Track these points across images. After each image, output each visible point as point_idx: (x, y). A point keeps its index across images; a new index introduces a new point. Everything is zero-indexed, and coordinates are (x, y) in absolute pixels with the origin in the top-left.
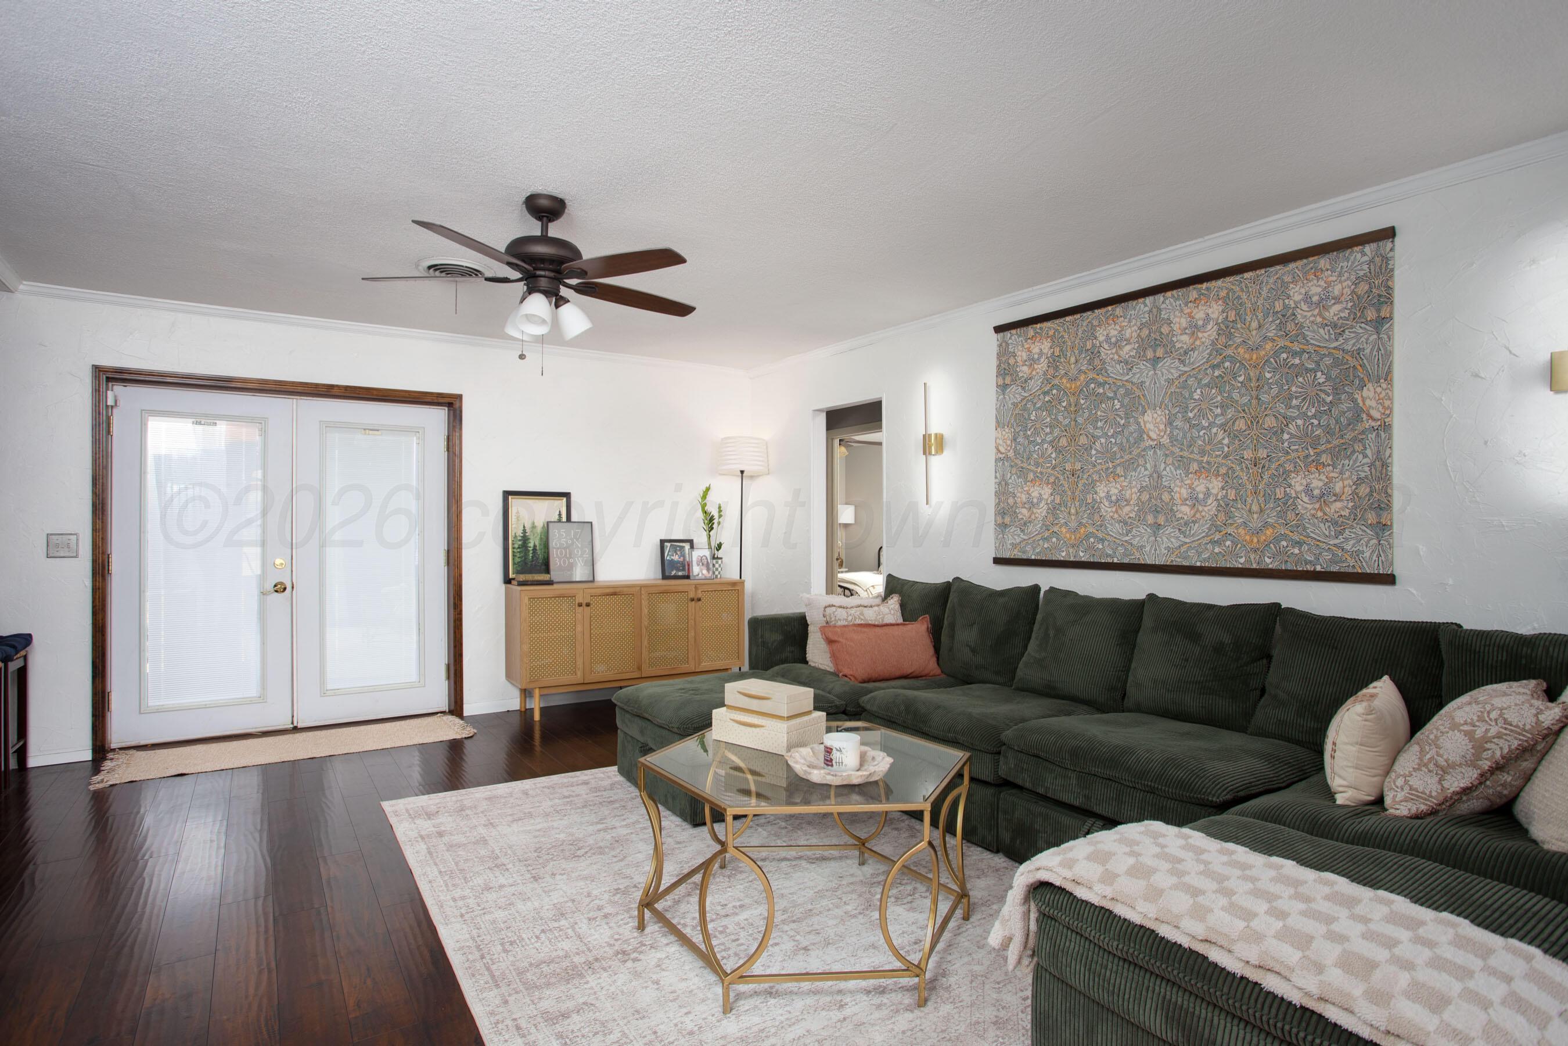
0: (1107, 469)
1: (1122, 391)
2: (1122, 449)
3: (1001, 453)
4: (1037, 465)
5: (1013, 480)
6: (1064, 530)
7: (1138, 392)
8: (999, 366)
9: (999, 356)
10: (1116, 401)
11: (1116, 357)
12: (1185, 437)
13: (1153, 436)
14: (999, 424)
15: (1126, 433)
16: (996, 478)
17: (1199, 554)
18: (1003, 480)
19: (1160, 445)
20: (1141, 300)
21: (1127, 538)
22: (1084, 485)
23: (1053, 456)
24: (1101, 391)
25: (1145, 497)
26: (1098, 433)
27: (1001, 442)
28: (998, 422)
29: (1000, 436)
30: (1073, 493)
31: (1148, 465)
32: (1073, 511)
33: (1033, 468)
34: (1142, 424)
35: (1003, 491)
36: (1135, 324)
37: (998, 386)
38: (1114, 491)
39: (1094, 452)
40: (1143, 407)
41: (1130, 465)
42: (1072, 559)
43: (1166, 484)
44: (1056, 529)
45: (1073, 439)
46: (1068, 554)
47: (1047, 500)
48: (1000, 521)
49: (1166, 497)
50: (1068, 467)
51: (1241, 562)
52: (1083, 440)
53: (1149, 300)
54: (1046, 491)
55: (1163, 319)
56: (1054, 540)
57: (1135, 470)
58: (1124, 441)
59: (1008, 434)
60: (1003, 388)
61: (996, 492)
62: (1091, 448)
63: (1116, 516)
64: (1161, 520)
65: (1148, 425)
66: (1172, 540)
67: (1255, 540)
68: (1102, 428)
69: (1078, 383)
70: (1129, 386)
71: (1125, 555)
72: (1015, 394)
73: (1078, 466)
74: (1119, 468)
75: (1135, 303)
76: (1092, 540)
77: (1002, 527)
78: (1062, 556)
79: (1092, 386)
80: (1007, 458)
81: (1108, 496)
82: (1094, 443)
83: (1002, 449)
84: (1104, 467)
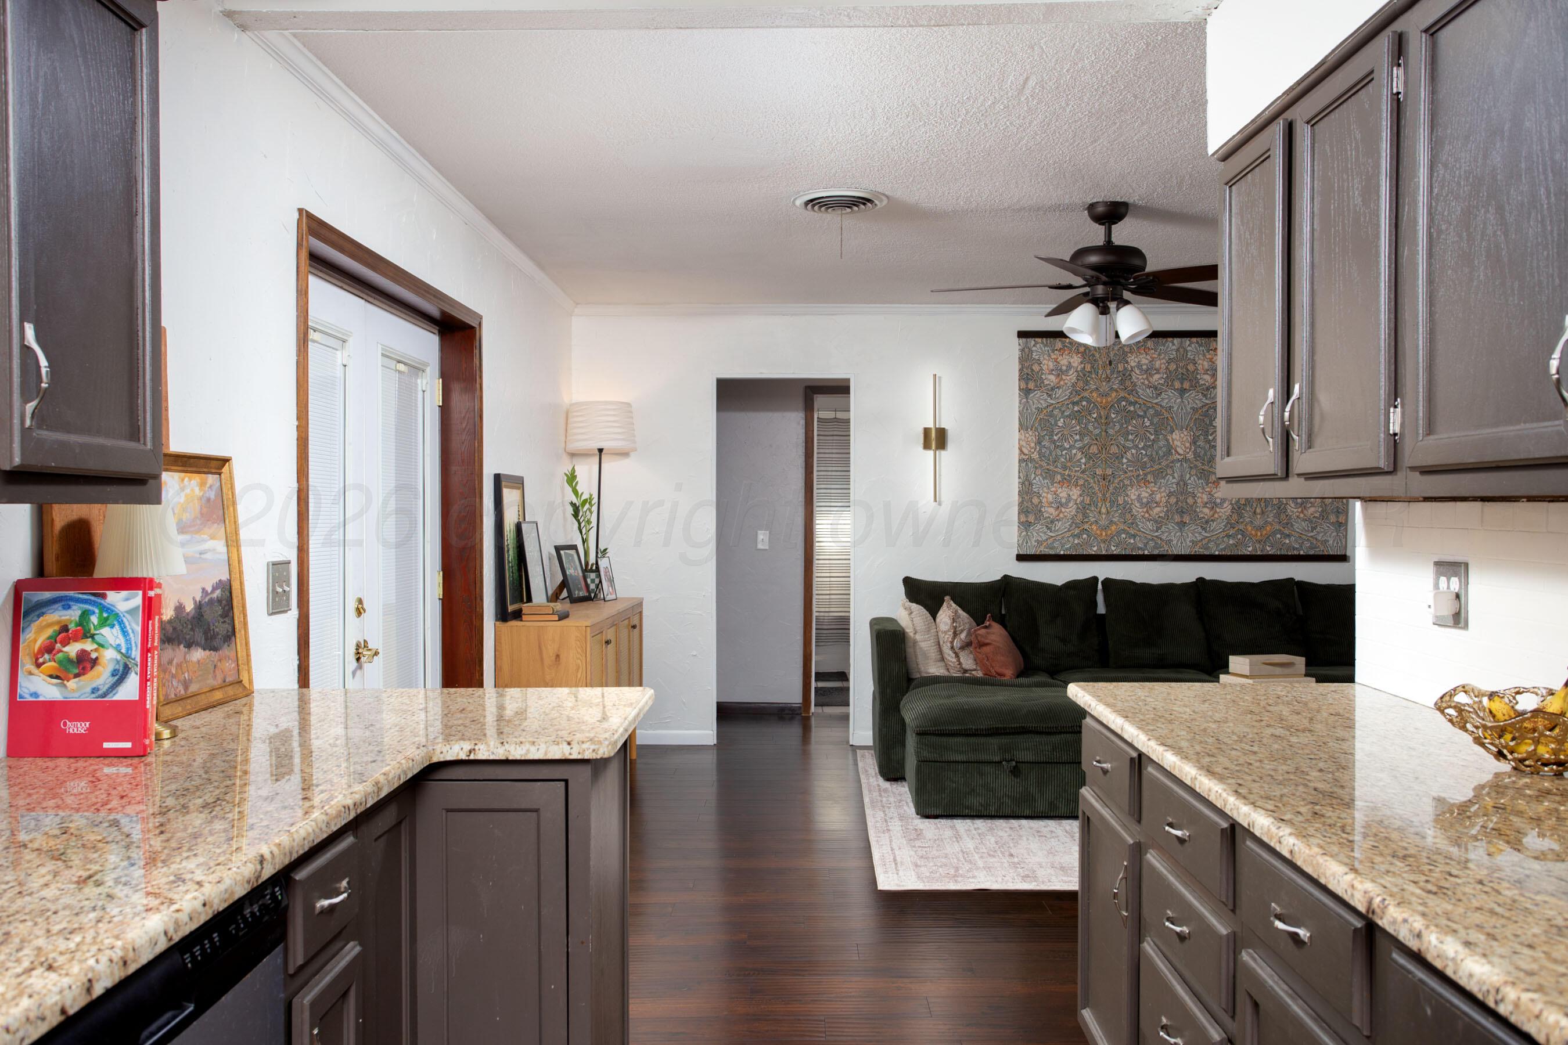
0: (1138, 476)
1: (1151, 412)
2: (1152, 459)
3: (1025, 454)
4: (1065, 468)
5: (1037, 480)
6: (1094, 527)
7: (1166, 415)
8: (1021, 370)
9: (1021, 360)
10: (1146, 420)
11: (1146, 382)
12: (1205, 455)
13: (1181, 451)
14: (1023, 427)
15: (1156, 447)
16: (1019, 478)
17: (1218, 545)
18: (1027, 480)
19: (1186, 460)
20: (1170, 339)
21: (1156, 534)
22: (1115, 488)
23: (1083, 460)
24: (1132, 409)
25: (1173, 500)
26: (1129, 444)
27: (1024, 443)
28: (1021, 424)
29: (1023, 438)
30: (1104, 495)
31: (1176, 475)
32: (1104, 510)
33: (1060, 471)
34: (1171, 441)
35: (1026, 490)
36: (1164, 358)
37: (1020, 389)
38: (1144, 495)
39: (1125, 461)
40: (1172, 427)
41: (1159, 474)
42: (1104, 553)
43: (1191, 490)
44: (1086, 526)
45: (1104, 447)
46: (1099, 548)
47: (1076, 500)
48: (1023, 519)
49: (1190, 501)
50: (1099, 472)
51: (1249, 550)
52: (1114, 449)
53: (1176, 341)
54: (1075, 493)
55: (1189, 359)
56: (1085, 536)
57: (1164, 478)
58: (1154, 453)
59: (1031, 436)
60: (1025, 392)
61: (1019, 491)
62: (1122, 457)
63: (1147, 515)
64: (1186, 519)
65: (1175, 442)
66: (1197, 535)
67: (1259, 534)
68: (1133, 441)
69: (1109, 399)
70: (1159, 408)
71: (1155, 547)
72: (1040, 399)
73: (1109, 471)
74: (1149, 476)
75: (1164, 340)
76: (1123, 536)
77: (1025, 525)
78: (1094, 550)
79: (1124, 403)
80: (1031, 460)
81: (1139, 498)
82: (1125, 453)
83: (1026, 452)
84: (1135, 474)
